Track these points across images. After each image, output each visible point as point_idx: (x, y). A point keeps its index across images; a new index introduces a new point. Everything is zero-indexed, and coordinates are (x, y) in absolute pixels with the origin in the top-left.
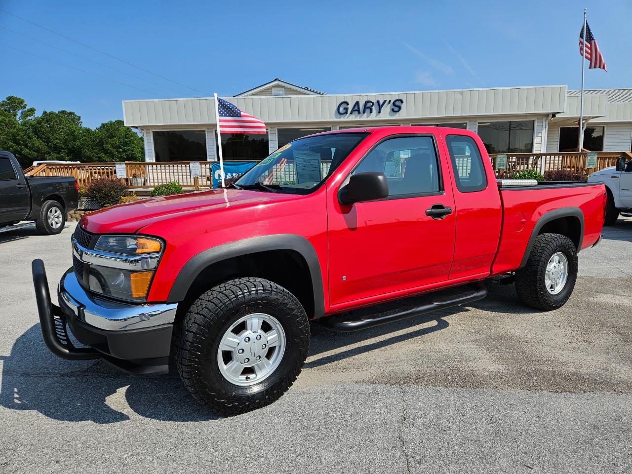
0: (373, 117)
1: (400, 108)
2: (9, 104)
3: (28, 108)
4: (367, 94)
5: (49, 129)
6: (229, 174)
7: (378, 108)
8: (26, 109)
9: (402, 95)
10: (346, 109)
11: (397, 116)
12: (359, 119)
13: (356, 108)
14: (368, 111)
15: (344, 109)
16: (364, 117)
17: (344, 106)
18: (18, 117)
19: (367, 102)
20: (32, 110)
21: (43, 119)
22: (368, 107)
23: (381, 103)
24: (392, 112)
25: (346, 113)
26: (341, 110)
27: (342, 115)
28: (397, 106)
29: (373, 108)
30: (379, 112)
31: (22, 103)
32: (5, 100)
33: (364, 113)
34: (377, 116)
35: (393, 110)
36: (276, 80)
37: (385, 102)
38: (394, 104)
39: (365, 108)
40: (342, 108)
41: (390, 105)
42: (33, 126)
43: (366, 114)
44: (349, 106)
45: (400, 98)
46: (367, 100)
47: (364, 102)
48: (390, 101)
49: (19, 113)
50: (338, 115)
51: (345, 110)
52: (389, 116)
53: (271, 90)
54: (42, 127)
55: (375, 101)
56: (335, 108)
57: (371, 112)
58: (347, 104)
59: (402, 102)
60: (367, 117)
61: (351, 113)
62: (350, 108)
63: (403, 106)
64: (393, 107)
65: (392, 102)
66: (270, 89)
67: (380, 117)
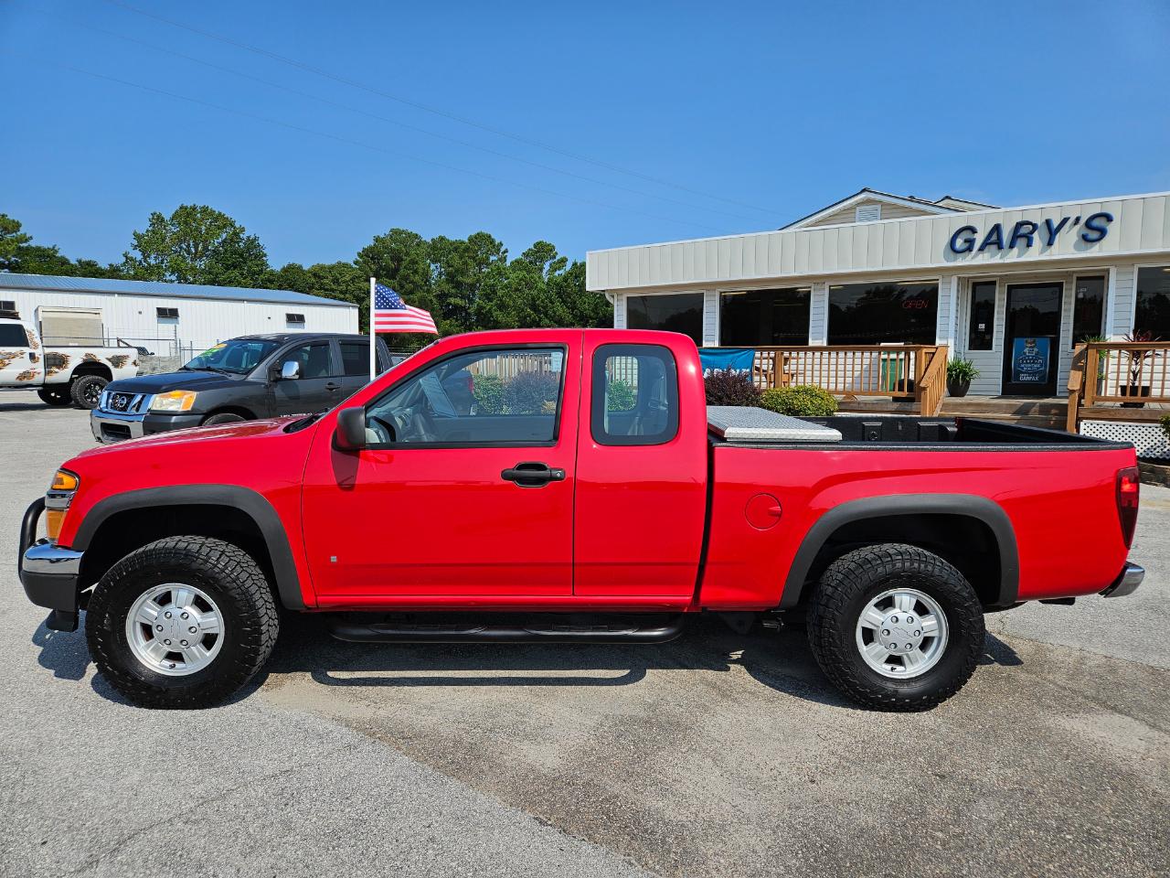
0: (1036, 253)
1: (1103, 232)
2: (536, 252)
3: (558, 257)
4: (1021, 208)
5: (577, 289)
6: (708, 370)
7: (1047, 237)
8: (556, 260)
9: (1111, 204)
10: (970, 242)
11: (1095, 251)
12: (1001, 261)
13: (994, 238)
14: (1021, 242)
15: (966, 241)
16: (1013, 256)
17: (966, 235)
18: (544, 271)
19: (1019, 225)
20: (564, 261)
21: (571, 274)
22: (1023, 234)
23: (1055, 224)
24: (1083, 243)
25: (970, 249)
26: (959, 243)
27: (958, 255)
28: (1095, 228)
29: (1036, 235)
30: (1050, 243)
31: (551, 250)
32: (532, 247)
33: (1012, 246)
34: (1041, 253)
35: (1085, 238)
36: (864, 190)
37: (1065, 221)
38: (1088, 225)
39: (1016, 236)
40: (963, 240)
41: (1078, 227)
42: (558, 284)
43: (1015, 250)
44: (976, 236)
45: (1104, 211)
46: (1020, 220)
47: (1015, 224)
48: (1078, 219)
49: (547, 267)
50: (952, 255)
51: (967, 245)
52: (1073, 250)
53: (853, 211)
54: (568, 286)
55: (1039, 221)
56: (946, 240)
57: (1029, 245)
58: (973, 230)
59: (1109, 218)
60: (1019, 256)
61: (981, 249)
62: (979, 239)
63: (1113, 229)
64: (1086, 231)
65: (1083, 221)
66: (852, 209)
67: (1051, 255)
